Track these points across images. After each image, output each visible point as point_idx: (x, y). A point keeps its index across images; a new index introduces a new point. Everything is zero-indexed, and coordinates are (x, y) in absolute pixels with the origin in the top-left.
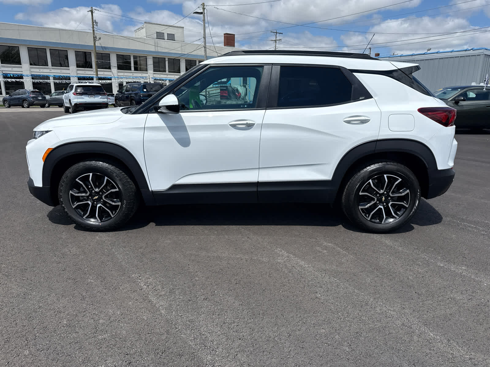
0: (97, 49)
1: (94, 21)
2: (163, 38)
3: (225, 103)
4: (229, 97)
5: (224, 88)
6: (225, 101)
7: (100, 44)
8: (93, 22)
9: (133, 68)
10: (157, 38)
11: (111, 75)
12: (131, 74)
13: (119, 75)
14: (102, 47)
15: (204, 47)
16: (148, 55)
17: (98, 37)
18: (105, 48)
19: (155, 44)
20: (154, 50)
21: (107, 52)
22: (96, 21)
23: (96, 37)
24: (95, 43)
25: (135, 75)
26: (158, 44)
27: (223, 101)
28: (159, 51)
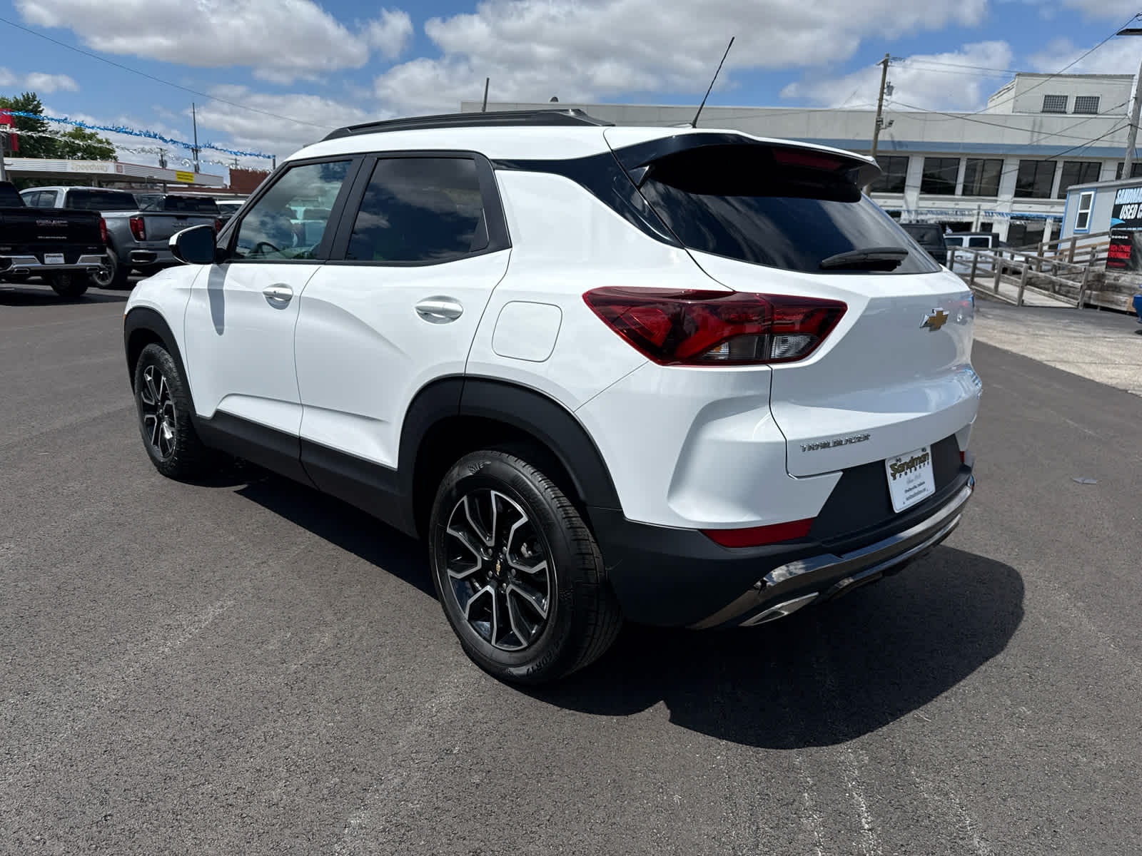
0: (879, 148)
1: (886, 86)
2: (1063, 109)
3: (1116, 279)
4: (1131, 264)
5: (1123, 237)
6: (1116, 275)
7: (891, 135)
8: (883, 88)
9: (959, 189)
10: (1043, 112)
11: (901, 207)
12: (951, 205)
13: (920, 205)
14: (893, 142)
15: (1131, 125)
16: (1007, 156)
17: (886, 122)
18: (900, 144)
19: (1034, 124)
20: (1026, 142)
21: (901, 151)
22: (891, 84)
23: (882, 121)
24: (876, 135)
25: (962, 205)
26: (1041, 126)
27: (1111, 274)
28: (1043, 143)
